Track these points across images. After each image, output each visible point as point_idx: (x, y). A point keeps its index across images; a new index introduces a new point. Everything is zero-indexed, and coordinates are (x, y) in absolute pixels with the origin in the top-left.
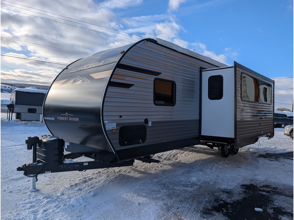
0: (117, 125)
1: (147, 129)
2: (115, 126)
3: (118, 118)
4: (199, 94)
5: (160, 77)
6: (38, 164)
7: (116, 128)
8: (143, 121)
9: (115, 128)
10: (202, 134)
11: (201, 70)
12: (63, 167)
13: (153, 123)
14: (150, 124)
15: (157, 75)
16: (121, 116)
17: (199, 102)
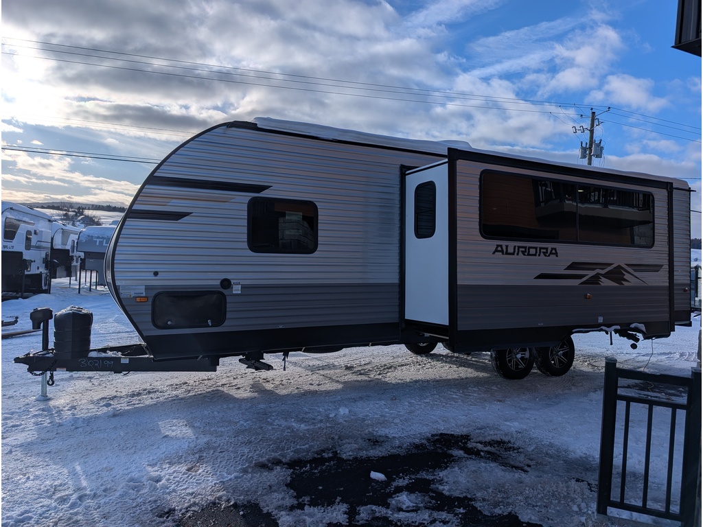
0: (148, 288)
1: (228, 299)
2: (143, 291)
3: (151, 276)
4: (399, 225)
5: (264, 194)
6: (47, 355)
7: (144, 295)
8: (218, 283)
9: (142, 295)
10: (407, 317)
11: (404, 171)
12: (86, 362)
13: (244, 287)
14: (237, 290)
15: (259, 192)
16: (156, 274)
17: (398, 245)
